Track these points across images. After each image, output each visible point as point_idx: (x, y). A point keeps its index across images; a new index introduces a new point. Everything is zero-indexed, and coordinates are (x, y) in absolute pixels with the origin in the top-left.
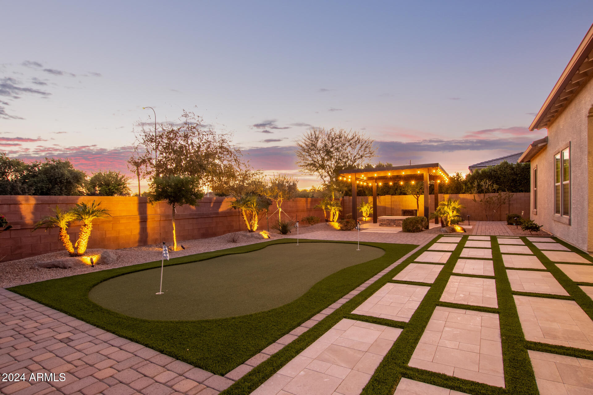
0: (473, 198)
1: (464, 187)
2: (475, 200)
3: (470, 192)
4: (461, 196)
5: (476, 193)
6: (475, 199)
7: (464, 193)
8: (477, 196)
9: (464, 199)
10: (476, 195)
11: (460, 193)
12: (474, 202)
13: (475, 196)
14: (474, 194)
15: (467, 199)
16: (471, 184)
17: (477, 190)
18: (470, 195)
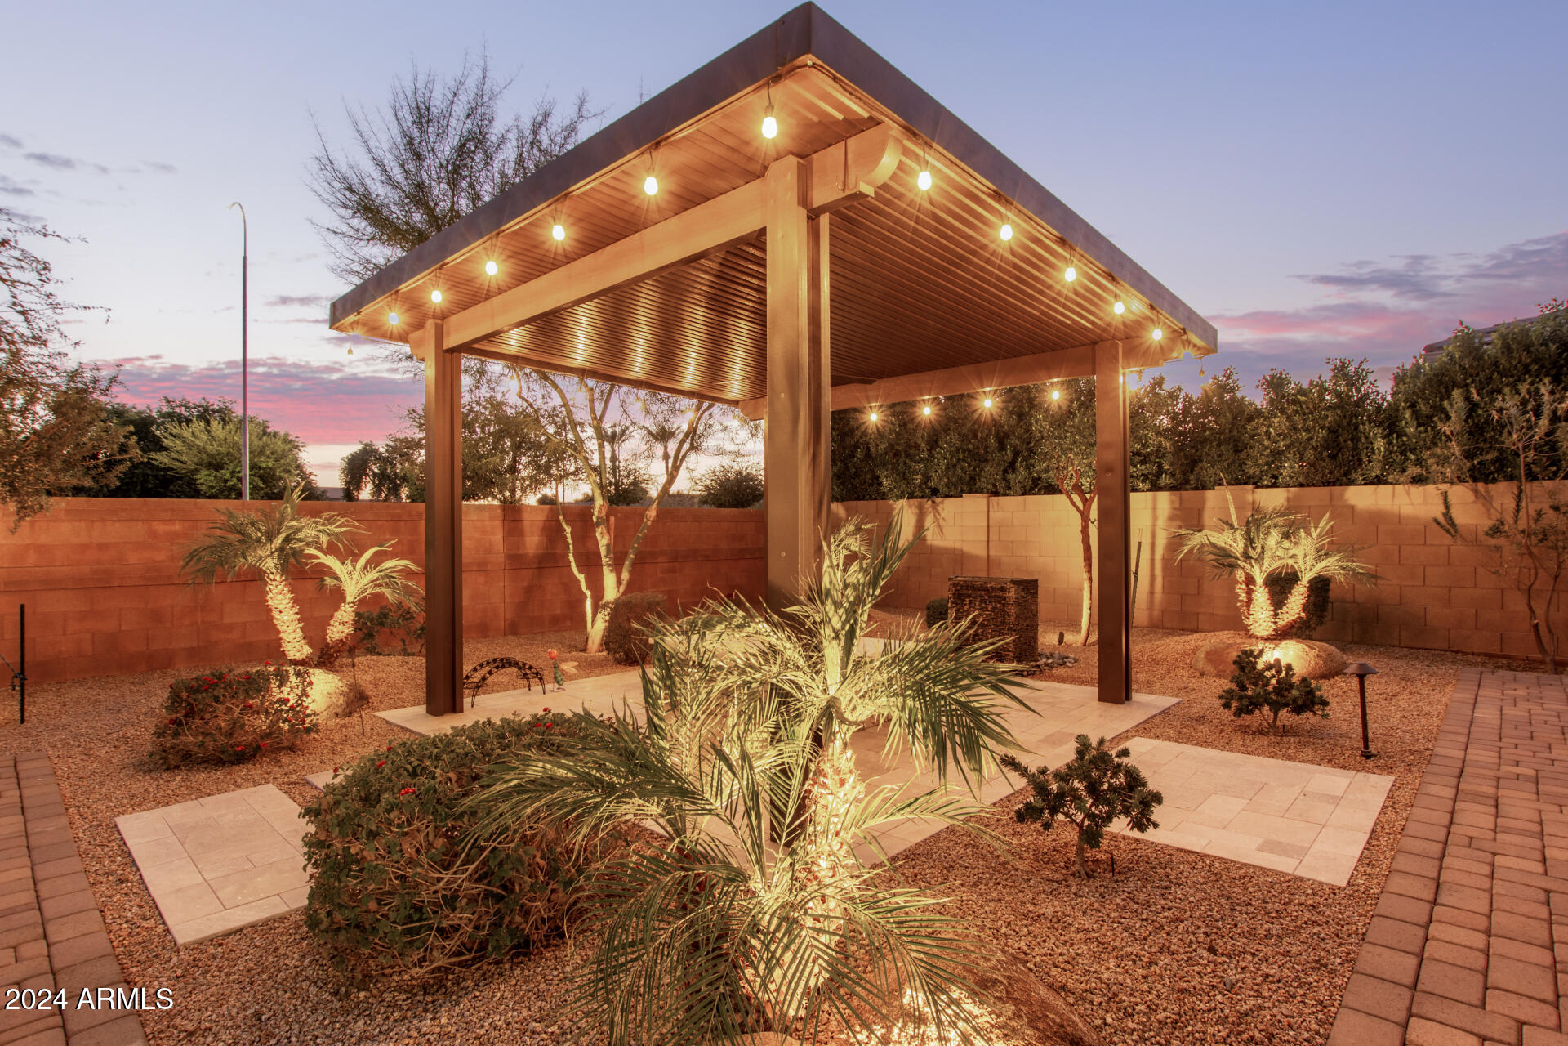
0: (1437, 510)
1: (1380, 444)
2: (1448, 524)
3: (1414, 470)
4: (1360, 497)
5: (1461, 480)
6: (1447, 515)
7: (1379, 481)
8: (1470, 496)
9: (1376, 519)
10: (1460, 494)
11: (1352, 483)
12: (1448, 540)
13: (1452, 499)
14: (1444, 487)
15: (1399, 519)
16: (1424, 421)
17: (1469, 455)
18: (1417, 491)
